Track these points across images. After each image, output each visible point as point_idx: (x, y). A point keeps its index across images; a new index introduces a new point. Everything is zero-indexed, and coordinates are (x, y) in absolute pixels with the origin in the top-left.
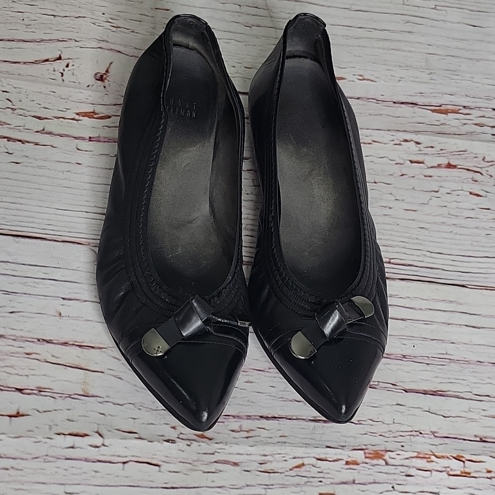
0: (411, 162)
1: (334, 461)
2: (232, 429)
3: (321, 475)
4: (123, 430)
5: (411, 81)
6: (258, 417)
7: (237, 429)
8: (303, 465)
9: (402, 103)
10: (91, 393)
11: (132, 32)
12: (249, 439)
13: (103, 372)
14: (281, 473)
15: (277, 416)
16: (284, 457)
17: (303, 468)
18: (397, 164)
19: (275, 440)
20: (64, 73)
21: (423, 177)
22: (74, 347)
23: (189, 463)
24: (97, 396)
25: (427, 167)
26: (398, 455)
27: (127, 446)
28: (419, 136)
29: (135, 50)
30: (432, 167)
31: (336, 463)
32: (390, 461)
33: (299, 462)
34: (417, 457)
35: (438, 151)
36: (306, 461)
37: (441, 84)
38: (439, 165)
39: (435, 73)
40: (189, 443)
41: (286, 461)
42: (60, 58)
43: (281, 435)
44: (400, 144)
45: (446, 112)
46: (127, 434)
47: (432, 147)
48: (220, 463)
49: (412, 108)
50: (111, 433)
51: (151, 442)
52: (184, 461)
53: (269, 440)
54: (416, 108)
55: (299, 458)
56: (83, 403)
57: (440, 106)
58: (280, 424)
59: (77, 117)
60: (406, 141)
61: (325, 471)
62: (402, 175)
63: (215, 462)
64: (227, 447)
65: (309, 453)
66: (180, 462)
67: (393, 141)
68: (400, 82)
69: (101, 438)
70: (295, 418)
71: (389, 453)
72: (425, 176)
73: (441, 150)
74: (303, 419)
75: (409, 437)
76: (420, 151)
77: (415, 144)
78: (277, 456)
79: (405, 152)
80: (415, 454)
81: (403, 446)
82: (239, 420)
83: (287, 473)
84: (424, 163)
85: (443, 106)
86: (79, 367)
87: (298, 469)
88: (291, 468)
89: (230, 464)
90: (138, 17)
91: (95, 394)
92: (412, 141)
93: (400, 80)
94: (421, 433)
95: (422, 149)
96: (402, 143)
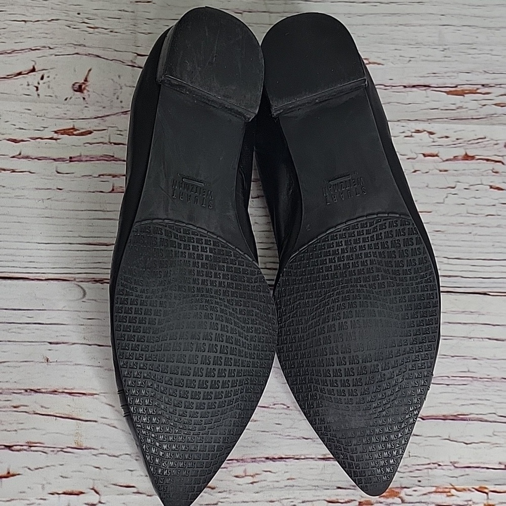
0: (425, 155)
1: (346, 502)
2: (236, 475)
4: (120, 484)
5: (423, 61)
6: (264, 459)
7: (242, 474)
9: (414, 86)
10: (84, 446)
11: (111, 31)
12: (255, 484)
13: (96, 421)
15: (284, 456)
16: (292, 502)
18: (408, 159)
19: (282, 484)
20: (39, 87)
21: (438, 171)
22: (64, 395)
24: (90, 449)
25: (441, 161)
26: (415, 491)
27: (125, 502)
28: (433, 125)
29: (116, 52)
30: (447, 160)
31: (348, 504)
32: (407, 499)
34: (436, 492)
35: (453, 141)
36: (316, 505)
37: (456, 61)
38: (455, 157)
39: (449, 49)
42: (33, 70)
43: (289, 477)
44: (411, 136)
45: (462, 93)
46: (125, 488)
47: (447, 137)
49: (424, 92)
50: (107, 489)
51: (150, 496)
53: (276, 485)
54: (429, 91)
55: (308, 501)
56: (76, 457)
57: (456, 87)
58: (287, 465)
59: (55, 136)
60: (418, 131)
62: (415, 171)
64: (231, 496)
65: (319, 496)
67: (403, 132)
68: (410, 62)
69: (97, 495)
70: (303, 457)
71: (405, 489)
72: (441, 171)
73: (457, 139)
74: (311, 458)
75: (426, 470)
76: (434, 142)
77: (427, 134)
78: (285, 502)
79: (417, 145)
80: (434, 489)
81: (419, 481)
82: (243, 464)
84: (438, 156)
85: (459, 86)
86: (70, 417)
90: (117, 14)
91: (89, 446)
92: (425, 131)
93: (410, 61)
94: (439, 465)
95: (436, 139)
96: (414, 134)
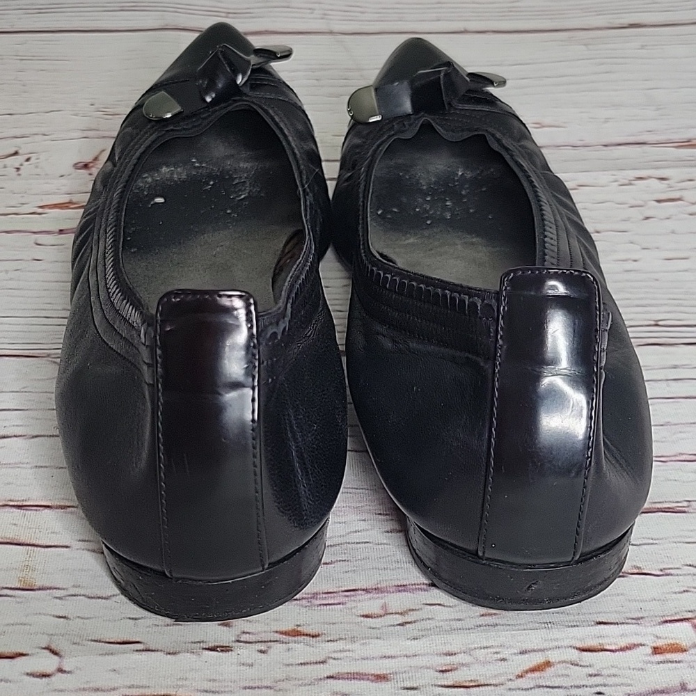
1: (622, 650)
2: (365, 613)
3: (598, 680)
4: (107, 640)
6: (423, 587)
7: (378, 611)
8: (548, 664)
10: (39, 584)
12: (408, 626)
13: (67, 547)
14: (496, 685)
16: (497, 653)
17: (549, 671)
18: (631, 207)
19: (470, 623)
20: (22, 167)
21: (687, 215)
22: (7, 509)
23: (267, 687)
24: (50, 588)
25: (689, 204)
27: (115, 667)
28: (663, 170)
31: (628, 653)
33: (538, 659)
36: (553, 656)
40: (263, 648)
41: (504, 660)
42: (15, 154)
43: (483, 612)
44: (630, 184)
46: (118, 646)
48: (343, 679)
50: (80, 647)
51: (174, 654)
52: (254, 685)
53: (459, 624)
55: (535, 651)
56: (18, 603)
57: (688, 142)
59: (40, 210)
60: (640, 179)
61: (605, 672)
62: (646, 219)
63: (329, 677)
64: (355, 646)
65: (557, 640)
66: (245, 688)
69: (56, 658)
72: (691, 215)
76: (670, 187)
78: (481, 654)
82: (380, 595)
83: (510, 685)
84: (682, 200)
86: (15, 542)
87: (537, 674)
88: (518, 672)
89: (368, 679)
91: (47, 584)
92: (651, 177)
96: (633, 182)
